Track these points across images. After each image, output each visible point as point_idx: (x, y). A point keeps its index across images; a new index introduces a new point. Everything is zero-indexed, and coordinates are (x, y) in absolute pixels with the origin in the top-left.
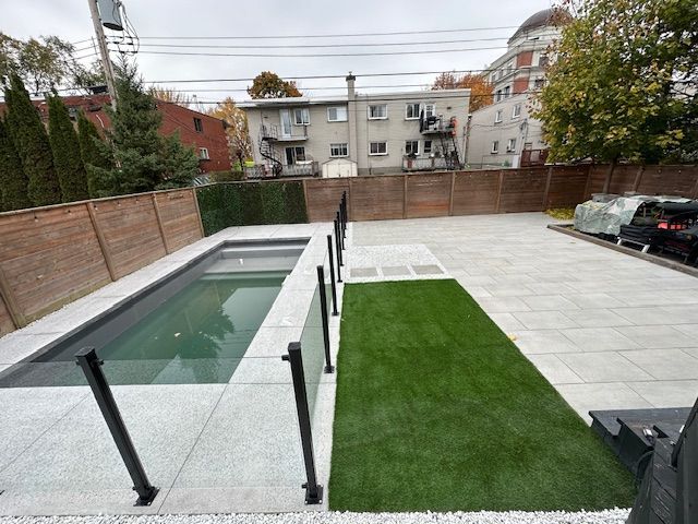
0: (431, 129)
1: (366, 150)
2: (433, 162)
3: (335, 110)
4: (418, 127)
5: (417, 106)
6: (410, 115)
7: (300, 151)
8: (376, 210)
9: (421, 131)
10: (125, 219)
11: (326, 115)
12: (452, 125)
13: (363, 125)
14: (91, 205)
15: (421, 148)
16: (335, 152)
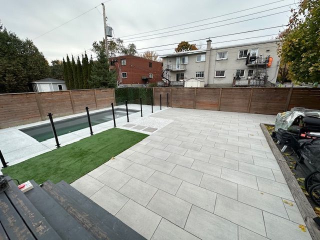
0: (253, 63)
1: (213, 74)
2: (249, 82)
3: (200, 56)
4: (245, 63)
5: (246, 51)
6: (241, 56)
7: (182, 75)
8: (181, 103)
9: (246, 64)
10: (82, 96)
11: (196, 59)
12: (268, 60)
13: (213, 63)
14: (70, 92)
15: (246, 73)
16: (198, 76)
